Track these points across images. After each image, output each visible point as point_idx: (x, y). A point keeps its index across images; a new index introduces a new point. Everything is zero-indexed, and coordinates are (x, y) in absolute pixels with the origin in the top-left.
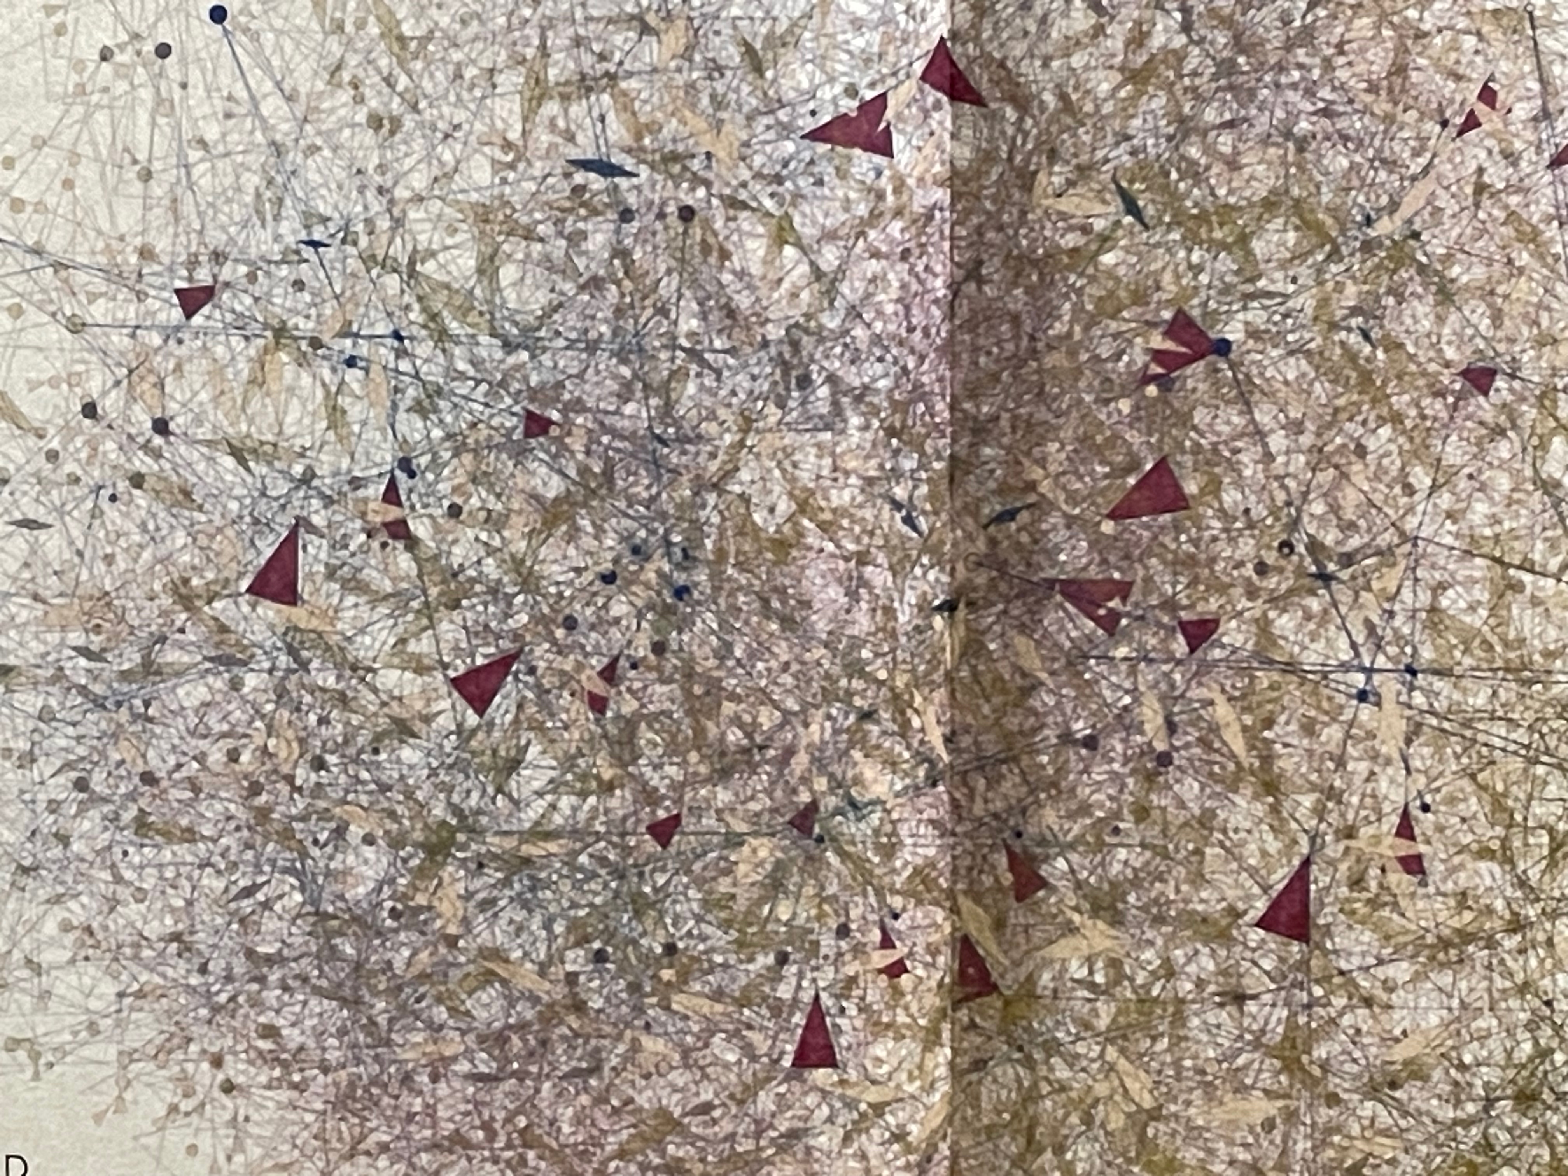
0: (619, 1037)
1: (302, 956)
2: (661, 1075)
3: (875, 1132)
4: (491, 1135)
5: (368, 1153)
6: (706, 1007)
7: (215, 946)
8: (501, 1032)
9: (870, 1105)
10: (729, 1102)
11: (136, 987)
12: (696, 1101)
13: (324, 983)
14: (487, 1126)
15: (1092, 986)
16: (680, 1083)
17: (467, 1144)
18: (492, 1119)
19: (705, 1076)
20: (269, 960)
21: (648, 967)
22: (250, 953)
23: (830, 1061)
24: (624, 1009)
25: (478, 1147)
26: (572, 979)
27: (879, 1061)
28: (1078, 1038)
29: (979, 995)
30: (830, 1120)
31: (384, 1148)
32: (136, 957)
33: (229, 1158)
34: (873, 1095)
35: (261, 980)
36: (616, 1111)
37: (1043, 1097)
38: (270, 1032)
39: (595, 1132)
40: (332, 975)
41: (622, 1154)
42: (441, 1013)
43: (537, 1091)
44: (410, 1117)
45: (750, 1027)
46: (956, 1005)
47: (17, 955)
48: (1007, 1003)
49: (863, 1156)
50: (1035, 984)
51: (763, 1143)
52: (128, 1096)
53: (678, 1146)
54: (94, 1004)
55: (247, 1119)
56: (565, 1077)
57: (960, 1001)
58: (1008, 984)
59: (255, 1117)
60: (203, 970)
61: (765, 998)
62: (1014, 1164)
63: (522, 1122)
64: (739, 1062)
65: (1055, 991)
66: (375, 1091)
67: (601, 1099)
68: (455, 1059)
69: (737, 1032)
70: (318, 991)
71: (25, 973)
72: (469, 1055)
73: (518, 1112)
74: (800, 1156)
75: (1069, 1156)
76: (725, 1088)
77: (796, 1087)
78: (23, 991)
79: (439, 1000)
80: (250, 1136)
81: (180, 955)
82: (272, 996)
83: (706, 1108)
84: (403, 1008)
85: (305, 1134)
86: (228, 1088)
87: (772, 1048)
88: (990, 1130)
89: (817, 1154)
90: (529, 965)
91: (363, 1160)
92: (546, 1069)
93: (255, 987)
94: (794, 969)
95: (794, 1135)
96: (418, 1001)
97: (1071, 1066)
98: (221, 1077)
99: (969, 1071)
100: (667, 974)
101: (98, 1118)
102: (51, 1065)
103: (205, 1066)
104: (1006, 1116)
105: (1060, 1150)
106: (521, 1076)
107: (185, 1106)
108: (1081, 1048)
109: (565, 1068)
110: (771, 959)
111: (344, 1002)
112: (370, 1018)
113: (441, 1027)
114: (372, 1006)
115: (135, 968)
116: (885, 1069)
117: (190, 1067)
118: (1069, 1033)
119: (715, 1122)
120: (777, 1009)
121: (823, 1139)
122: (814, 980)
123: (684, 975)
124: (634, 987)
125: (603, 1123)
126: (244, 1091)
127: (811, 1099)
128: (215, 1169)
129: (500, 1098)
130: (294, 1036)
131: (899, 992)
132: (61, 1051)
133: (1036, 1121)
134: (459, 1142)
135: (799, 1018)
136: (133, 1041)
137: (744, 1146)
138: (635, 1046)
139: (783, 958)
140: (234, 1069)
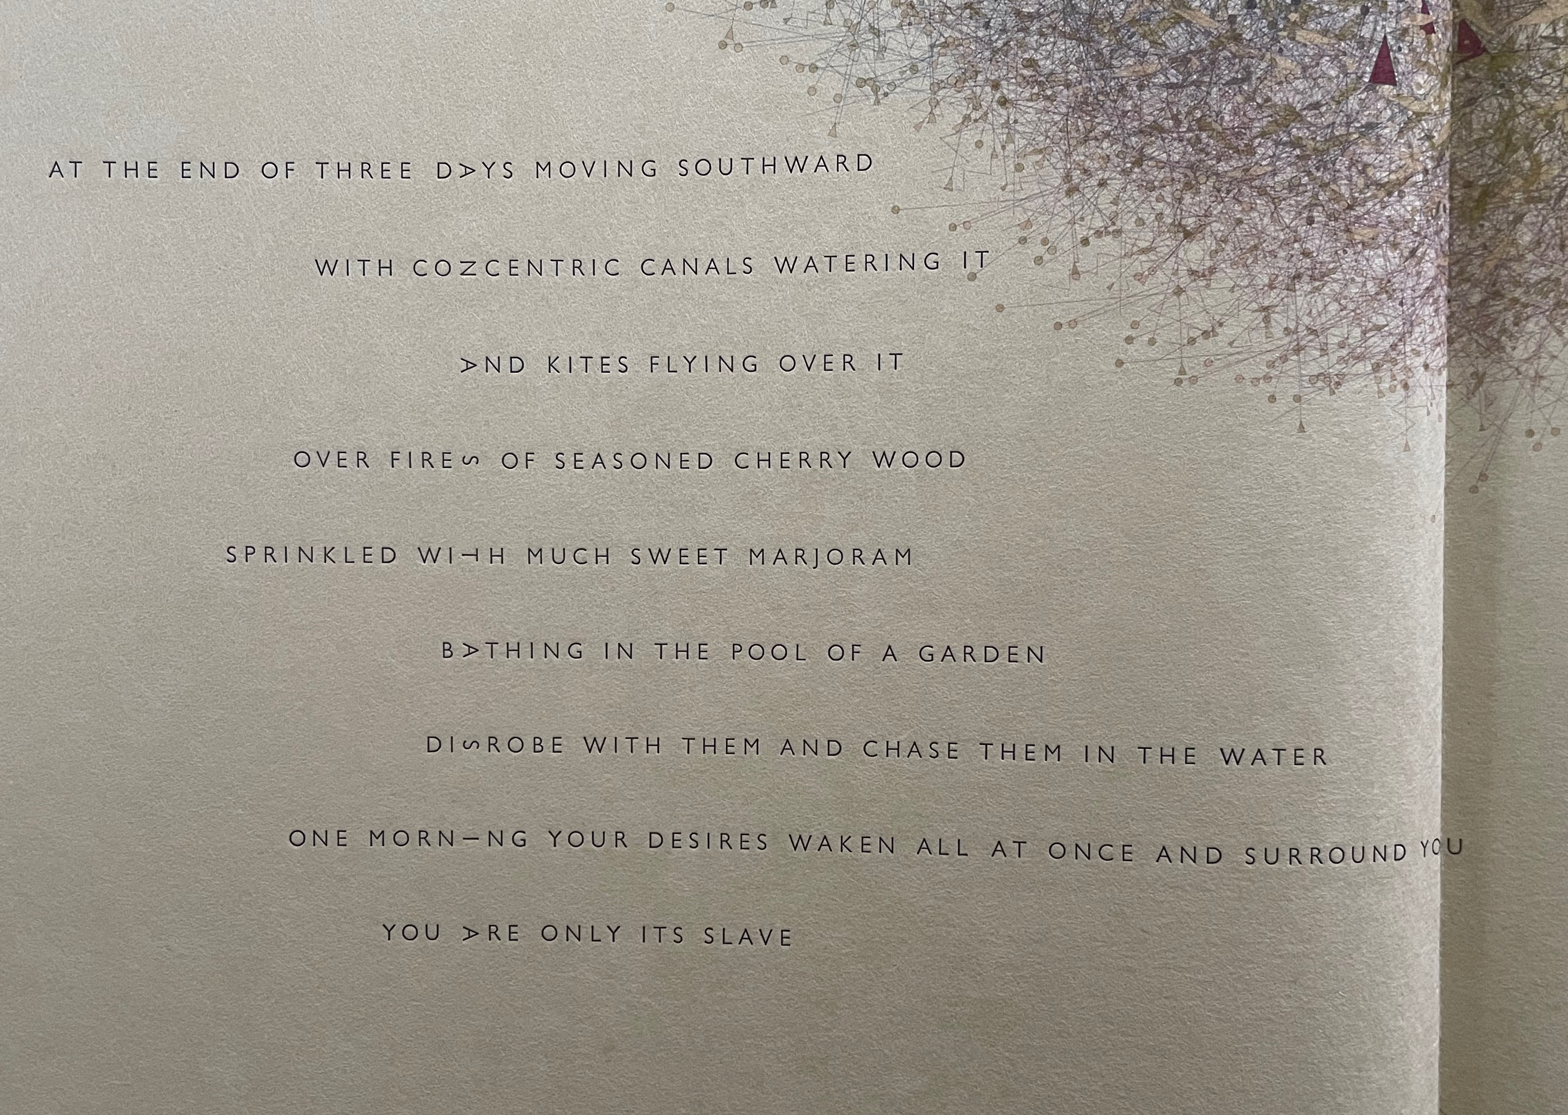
0: (1262, 58)
1: (1053, 12)
2: (1289, 83)
3: (1416, 130)
4: (1178, 123)
5: (1096, 139)
6: (1318, 39)
7: (995, 10)
8: (1184, 55)
9: (1414, 113)
10: (1332, 103)
11: (943, 40)
12: (1310, 100)
13: (1068, 29)
14: (1175, 118)
15: (1556, 40)
16: (1301, 87)
17: (1162, 130)
18: (1179, 113)
19: (1317, 85)
20: (1030, 16)
21: (1281, 12)
22: (1018, 13)
23: (1391, 80)
24: (1266, 40)
25: (1169, 131)
26: (1232, 19)
27: (1419, 86)
28: (1544, 74)
29: (1472, 57)
30: (1392, 119)
31: (1107, 135)
32: (942, 20)
33: (1003, 147)
34: (1416, 107)
35: (1025, 30)
36: (1260, 106)
37: (1518, 116)
38: (1031, 63)
39: (1246, 120)
40: (1073, 24)
41: (1262, 135)
42: (1145, 45)
43: (1209, 93)
44: (1125, 113)
45: (1345, 54)
46: (1456, 65)
47: (864, 24)
48: (1493, 58)
49: (1410, 146)
50: (1514, 43)
51: (1351, 130)
52: (937, 111)
53: (1298, 129)
54: (915, 53)
55: (1016, 122)
56: (1227, 84)
57: (1458, 63)
58: (1494, 47)
59: (1021, 120)
60: (987, 26)
61: (1354, 36)
62: (1496, 161)
63: (1198, 114)
64: (1338, 77)
65: (1528, 45)
66: (1101, 98)
67: (1250, 99)
68: (1154, 74)
69: (1337, 56)
70: (1063, 35)
71: (870, 36)
72: (1164, 71)
73: (1195, 108)
74: (1373, 140)
75: (1536, 150)
76: (1329, 92)
77: (1372, 95)
78: (868, 47)
79: (1144, 36)
80: (1018, 132)
81: (971, 18)
82: (1033, 40)
83: (1316, 106)
84: (1120, 42)
85: (1055, 128)
86: (1004, 102)
87: (1358, 68)
88: (1478, 141)
89: (1383, 140)
90: (1204, 11)
91: (1093, 143)
92: (1215, 79)
93: (1022, 35)
94: (1372, 18)
95: (1370, 126)
96: (1130, 38)
97: (1539, 92)
98: (998, 95)
99: (1464, 106)
100: (1293, 17)
101: (918, 127)
102: (886, 95)
103: (988, 89)
104: (1491, 131)
105: (1530, 147)
106: (1198, 84)
107: (973, 116)
108: (1546, 80)
109: (1228, 78)
110: (1358, 11)
111: (1080, 41)
112: (1097, 51)
113: (1145, 54)
114: (1099, 43)
115: (942, 29)
116: (1422, 92)
117: (978, 90)
118: (1538, 72)
119: (1322, 115)
120: (1361, 43)
121: (1387, 131)
122: (1384, 27)
123: (1305, 18)
124: (1273, 25)
125: (1251, 114)
126: (1014, 104)
127: (1380, 105)
128: (994, 155)
129: (1185, 99)
130: (1046, 65)
131: (1429, 43)
132: (892, 85)
133: (1512, 131)
134: (1156, 128)
135: (1374, 51)
136: (941, 75)
137: (1340, 131)
138: (1273, 64)
139: (1365, 11)
140: (1008, 90)
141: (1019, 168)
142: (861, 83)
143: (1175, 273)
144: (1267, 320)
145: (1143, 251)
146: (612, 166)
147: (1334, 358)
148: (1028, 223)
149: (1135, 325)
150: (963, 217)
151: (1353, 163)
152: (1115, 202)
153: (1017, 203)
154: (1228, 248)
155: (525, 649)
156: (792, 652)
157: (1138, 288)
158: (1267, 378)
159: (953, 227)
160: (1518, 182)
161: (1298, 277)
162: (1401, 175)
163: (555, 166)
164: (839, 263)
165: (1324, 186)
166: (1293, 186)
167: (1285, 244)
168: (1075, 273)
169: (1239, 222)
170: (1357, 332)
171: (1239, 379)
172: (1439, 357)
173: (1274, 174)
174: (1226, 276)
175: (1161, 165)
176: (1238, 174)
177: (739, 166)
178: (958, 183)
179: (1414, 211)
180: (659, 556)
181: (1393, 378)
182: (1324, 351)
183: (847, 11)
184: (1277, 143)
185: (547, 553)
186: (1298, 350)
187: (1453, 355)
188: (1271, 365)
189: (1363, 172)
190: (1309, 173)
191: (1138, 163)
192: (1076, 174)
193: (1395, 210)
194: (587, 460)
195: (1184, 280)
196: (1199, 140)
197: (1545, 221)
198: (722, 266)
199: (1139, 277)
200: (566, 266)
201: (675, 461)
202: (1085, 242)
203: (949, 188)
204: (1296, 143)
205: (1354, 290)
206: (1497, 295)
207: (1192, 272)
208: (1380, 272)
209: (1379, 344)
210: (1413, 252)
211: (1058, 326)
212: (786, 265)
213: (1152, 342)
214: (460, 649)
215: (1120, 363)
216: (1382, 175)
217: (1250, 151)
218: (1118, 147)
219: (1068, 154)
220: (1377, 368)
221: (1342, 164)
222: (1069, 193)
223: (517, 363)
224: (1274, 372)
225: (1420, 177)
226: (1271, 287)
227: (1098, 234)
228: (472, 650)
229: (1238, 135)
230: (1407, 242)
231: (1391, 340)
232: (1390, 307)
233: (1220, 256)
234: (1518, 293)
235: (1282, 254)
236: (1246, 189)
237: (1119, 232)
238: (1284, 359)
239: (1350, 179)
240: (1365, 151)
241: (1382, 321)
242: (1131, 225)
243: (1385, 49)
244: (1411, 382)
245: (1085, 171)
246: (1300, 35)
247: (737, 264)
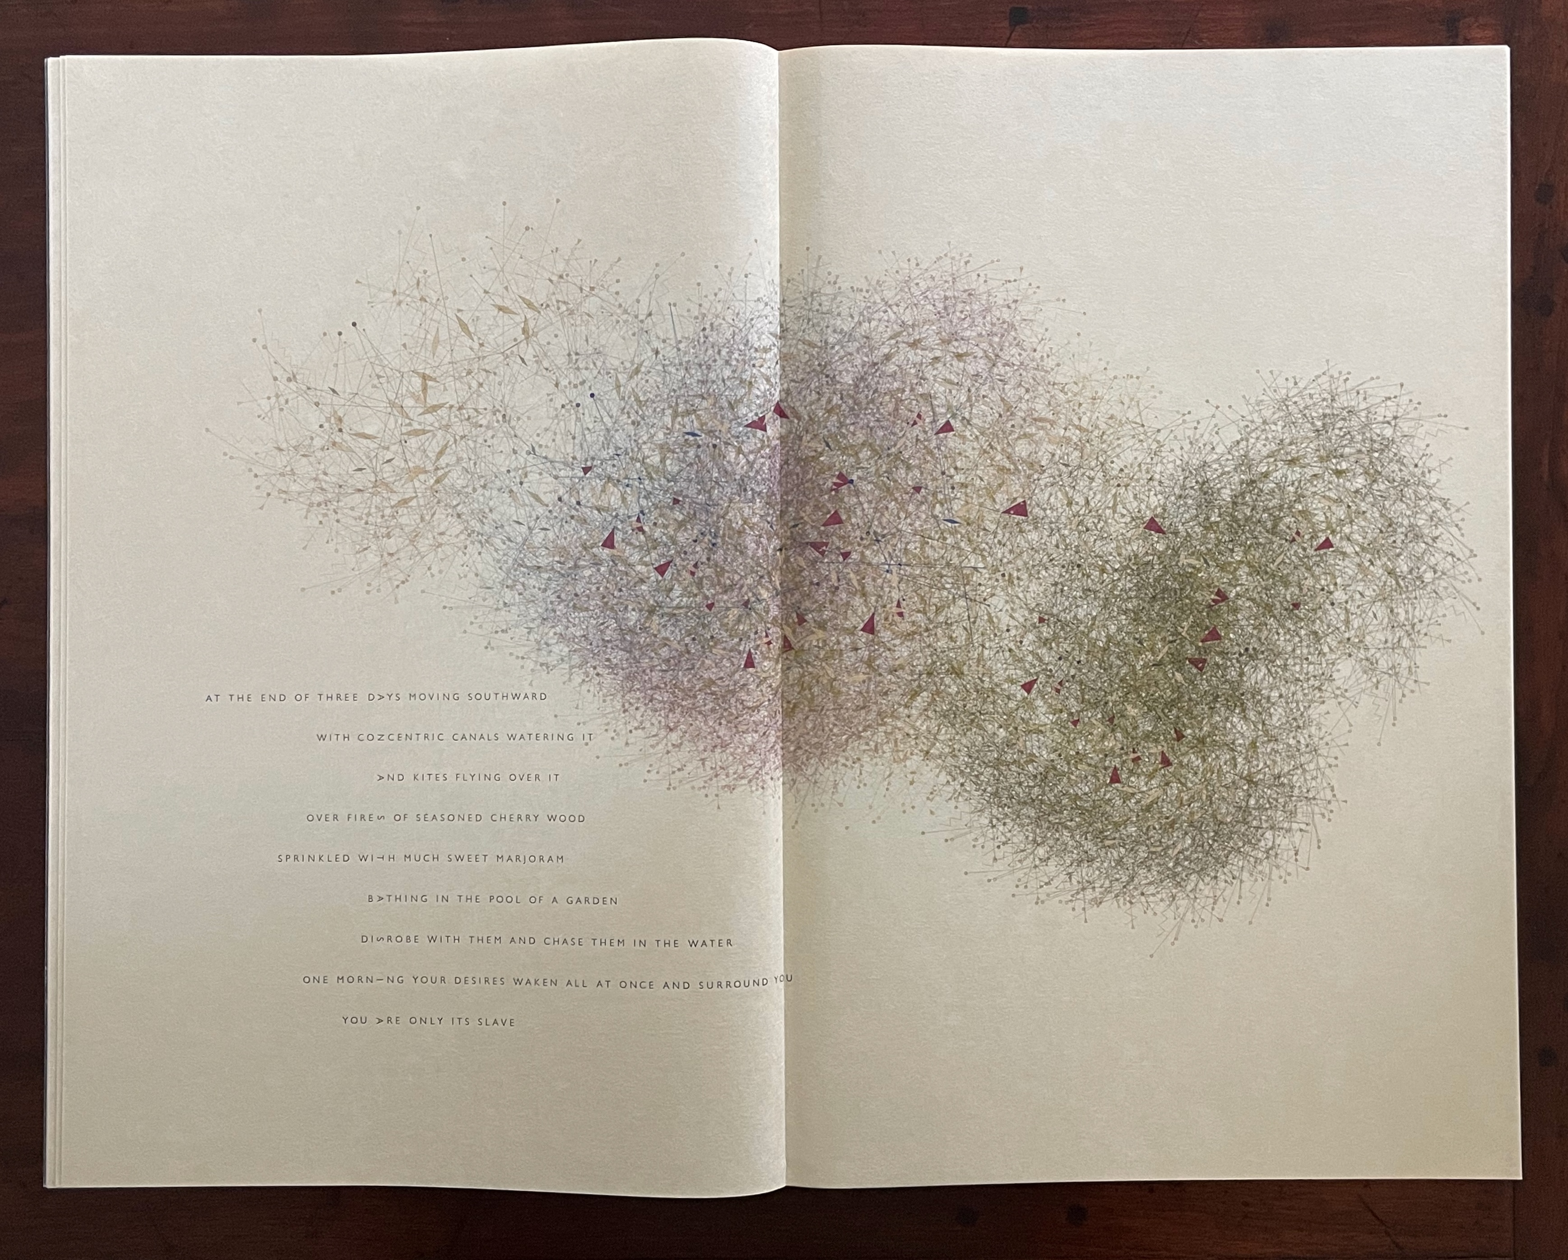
0: (699, 660)
1: (616, 640)
2: (710, 670)
3: (765, 685)
4: (666, 685)
5: (634, 691)
6: (722, 652)
7: (594, 638)
8: (668, 659)
9: (763, 678)
10: (728, 677)
11: (573, 649)
12: (719, 676)
13: (622, 647)
14: (665, 683)
15: (819, 647)
16: (715, 671)
17: (660, 688)
18: (666, 681)
19: (721, 670)
20: (608, 641)
21: (706, 642)
22: (603, 640)
23: (753, 667)
24: (700, 653)
25: (663, 689)
26: (686, 645)
27: (765, 667)
28: (815, 661)
29: (789, 651)
30: (754, 681)
31: (638, 689)
32: (574, 641)
33: (598, 693)
34: (764, 675)
35: (606, 646)
36: (698, 679)
37: (806, 676)
38: (608, 660)
39: (693, 685)
40: (624, 645)
41: (700, 690)
42: (653, 654)
43: (678, 674)
44: (645, 681)
45: (733, 657)
46: (783, 653)
47: (543, 642)
48: (796, 652)
49: (762, 691)
50: (804, 648)
51: (736, 687)
52: (572, 677)
53: (714, 688)
54: (563, 654)
55: (603, 683)
56: (685, 670)
58: (797, 647)
59: (605, 682)
60: (591, 644)
61: (736, 650)
62: (798, 694)
63: (674, 682)
64: (730, 666)
65: (809, 649)
66: (636, 675)
67: (694, 676)
68: (656, 666)
69: (730, 658)
70: (621, 649)
71: (545, 647)
72: (660, 665)
73: (673, 679)
74: (746, 691)
75: (813, 691)
76: (727, 673)
77: (745, 673)
78: (544, 651)
79: (652, 651)
80: (604, 687)
81: (585, 641)
82: (609, 650)
83: (721, 678)
84: (643, 653)
85: (618, 686)
86: (598, 674)
87: (738, 663)
88: (792, 685)
89: (750, 690)
90: (675, 642)
91: (633, 693)
92: (680, 668)
93: (604, 649)
94: (744, 643)
95: (744, 685)
96: (647, 651)
97: (813, 668)
98: (596, 672)
99: (786, 670)
100: (711, 643)
101: (564, 683)
102: (552, 670)
103: (592, 669)
104: (796, 681)
105: (810, 689)
106: (673, 670)
107: (586, 680)
108: (815, 663)
109: (685, 668)
110: (738, 640)
111: (627, 652)
112: (634, 656)
113: (653, 658)
114: (635, 653)
115: (573, 644)
116: (766, 669)
117: (588, 670)
118: (813, 660)
119: (724, 682)
120: (740, 653)
121: (752, 686)
122: (749, 646)
123: (716, 644)
124: (703, 647)
125: (695, 682)
126: (602, 676)
127: (748, 676)
128: (594, 696)
129: (668, 676)
130: (615, 661)
131: (770, 649)
132: (554, 666)
133: (803, 682)
134: (657, 687)
135: (745, 655)
136: (573, 663)
137: (731, 688)
138: (703, 662)
139: (741, 640)
140: (599, 670)
141: (604, 701)
142: (542, 665)
143: (666, 745)
144: (703, 764)
145: (654, 736)
146: (441, 696)
147: (731, 778)
148: (608, 724)
149: (651, 766)
150: (582, 720)
151: (737, 700)
152: (642, 716)
153: (604, 715)
154: (687, 735)
155: (403, 898)
156: (514, 899)
157: (651, 751)
158: (704, 787)
159: (579, 724)
160: (806, 703)
161: (715, 746)
162: (758, 703)
163: (417, 696)
164: (533, 737)
165: (726, 710)
166: (713, 710)
167: (710, 733)
168: (627, 744)
169: (691, 725)
170: (741, 767)
171: (693, 788)
172: (779, 773)
173: (705, 705)
174: (687, 746)
175: (660, 702)
176: (690, 706)
177: (493, 696)
178: (580, 706)
179: (764, 717)
180: (460, 858)
181: (757, 785)
182: (727, 776)
183: (536, 636)
184: (706, 694)
185: (412, 857)
186: (716, 776)
187: (784, 771)
188: (705, 782)
189: (742, 703)
190: (719, 705)
191: (651, 701)
192: (627, 705)
193: (757, 717)
194: (430, 817)
195: (670, 748)
196: (675, 692)
197: (817, 719)
198: (486, 737)
199: (652, 746)
200: (421, 737)
201: (466, 818)
202: (631, 731)
203: (577, 708)
204: (713, 693)
205: (739, 750)
206: (800, 748)
207: (673, 745)
208: (750, 743)
209: (751, 772)
210: (764, 734)
211: (621, 765)
212: (512, 737)
213: (658, 773)
214: (375, 899)
215: (645, 781)
216: (750, 704)
217: (695, 697)
218: (643, 694)
219: (623, 696)
220: (750, 781)
221: (733, 701)
222: (625, 711)
223: (401, 777)
224: (707, 785)
225: (767, 703)
226: (705, 751)
227: (636, 729)
228: (381, 899)
229: (690, 690)
230: (762, 729)
231: (756, 770)
232: (755, 757)
233: (684, 739)
234: (807, 748)
235: (709, 737)
236: (694, 712)
237: (644, 728)
238: (711, 779)
239: (736, 706)
240: (743, 695)
241: (751, 762)
242: (649, 725)
243: (750, 654)
244: (765, 786)
245: (630, 703)
246: (714, 651)
247: (492, 737)
